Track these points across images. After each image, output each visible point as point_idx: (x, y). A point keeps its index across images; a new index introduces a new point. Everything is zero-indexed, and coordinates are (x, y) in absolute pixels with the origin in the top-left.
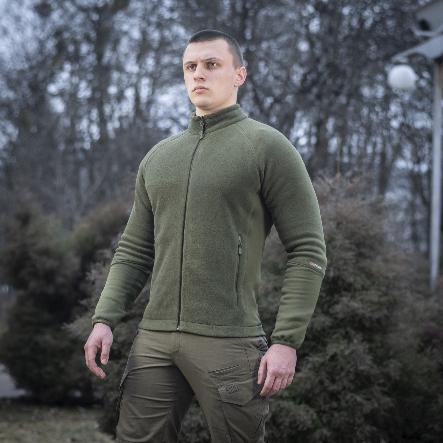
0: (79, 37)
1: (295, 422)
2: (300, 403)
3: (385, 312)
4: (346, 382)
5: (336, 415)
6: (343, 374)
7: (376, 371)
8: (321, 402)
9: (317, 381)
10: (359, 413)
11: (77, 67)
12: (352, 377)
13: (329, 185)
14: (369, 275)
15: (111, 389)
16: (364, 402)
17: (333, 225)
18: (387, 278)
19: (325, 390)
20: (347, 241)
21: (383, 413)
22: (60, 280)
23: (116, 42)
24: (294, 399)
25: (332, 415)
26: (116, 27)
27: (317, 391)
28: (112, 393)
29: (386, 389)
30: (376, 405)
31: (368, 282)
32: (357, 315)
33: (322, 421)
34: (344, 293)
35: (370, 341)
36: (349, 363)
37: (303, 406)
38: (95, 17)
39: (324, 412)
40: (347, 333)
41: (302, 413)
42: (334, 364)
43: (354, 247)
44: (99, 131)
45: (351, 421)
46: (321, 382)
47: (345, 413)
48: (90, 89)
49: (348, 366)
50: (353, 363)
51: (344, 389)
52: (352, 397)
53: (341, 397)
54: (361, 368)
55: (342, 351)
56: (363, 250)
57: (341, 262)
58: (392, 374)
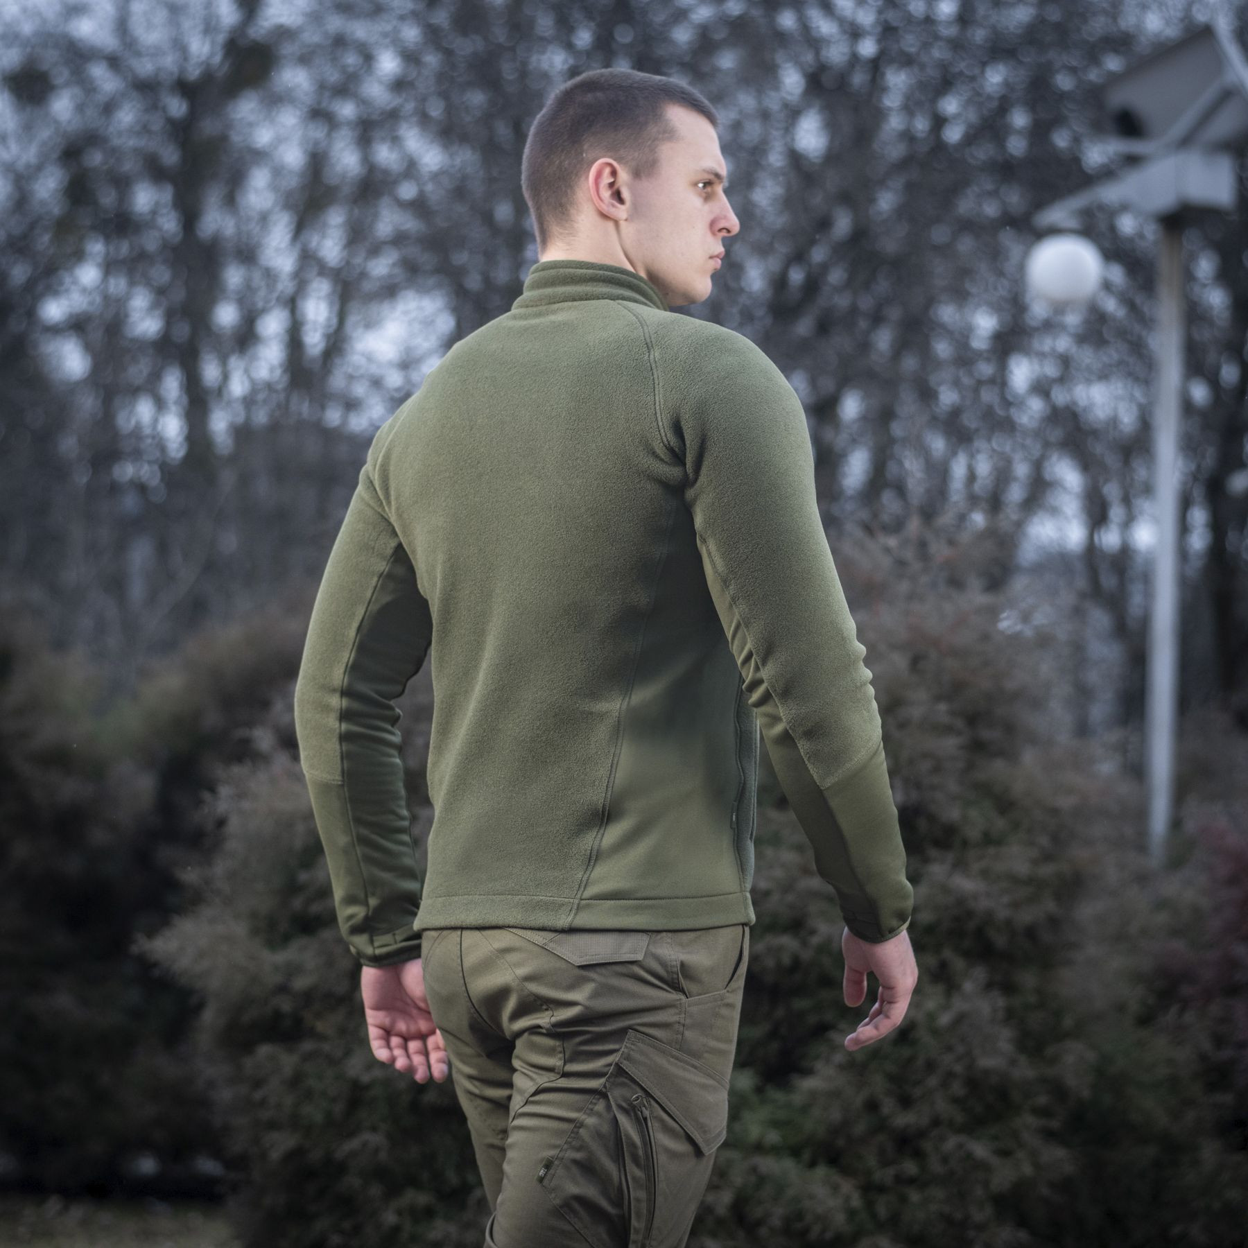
0: (128, 166)
1: (799, 1215)
2: (812, 1164)
3: (1050, 905)
4: (942, 1106)
5: (915, 1196)
6: (933, 1081)
7: (1025, 1071)
8: (872, 1161)
9: (859, 1100)
10: (979, 1192)
11: (124, 249)
12: (958, 1089)
13: (887, 550)
14: (1004, 804)
15: (272, 1125)
16: (995, 1161)
17: (900, 661)
18: (1055, 812)
19: (881, 1126)
20: (943, 707)
21: (1045, 1191)
22: (98, 836)
23: (236, 181)
24: (795, 1152)
25: (903, 1199)
26: (236, 138)
27: (859, 1129)
28: (275, 1136)
29: (1055, 1124)
30: (1027, 1170)
31: (1000, 823)
32: (970, 914)
33: (873, 1215)
34: (933, 852)
35: (1009, 988)
36: (950, 1049)
37: (821, 1171)
38: (177, 107)
39: (882, 1189)
40: (943, 965)
41: (821, 1191)
42: (906, 1052)
43: (959, 723)
44: (186, 431)
45: (958, 1216)
46: (872, 1106)
47: (938, 1193)
48: (158, 313)
49: (947, 1059)
50: (961, 1049)
51: (936, 1122)
52: (960, 1146)
53: (927, 1146)
54: (988, 1062)
55: (931, 1017)
56: (987, 734)
57: (925, 766)
58: (1071, 1081)
